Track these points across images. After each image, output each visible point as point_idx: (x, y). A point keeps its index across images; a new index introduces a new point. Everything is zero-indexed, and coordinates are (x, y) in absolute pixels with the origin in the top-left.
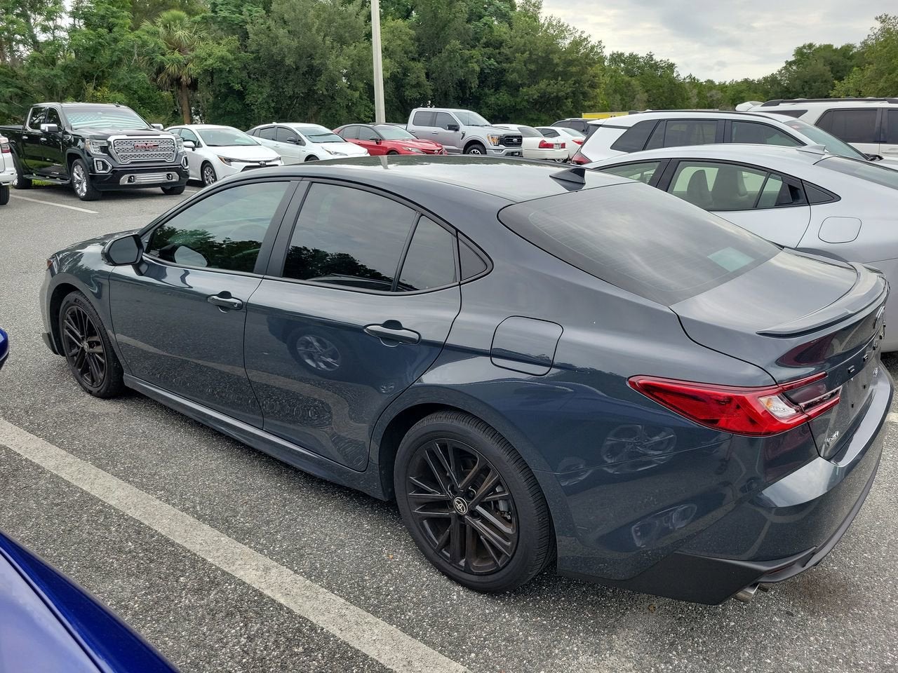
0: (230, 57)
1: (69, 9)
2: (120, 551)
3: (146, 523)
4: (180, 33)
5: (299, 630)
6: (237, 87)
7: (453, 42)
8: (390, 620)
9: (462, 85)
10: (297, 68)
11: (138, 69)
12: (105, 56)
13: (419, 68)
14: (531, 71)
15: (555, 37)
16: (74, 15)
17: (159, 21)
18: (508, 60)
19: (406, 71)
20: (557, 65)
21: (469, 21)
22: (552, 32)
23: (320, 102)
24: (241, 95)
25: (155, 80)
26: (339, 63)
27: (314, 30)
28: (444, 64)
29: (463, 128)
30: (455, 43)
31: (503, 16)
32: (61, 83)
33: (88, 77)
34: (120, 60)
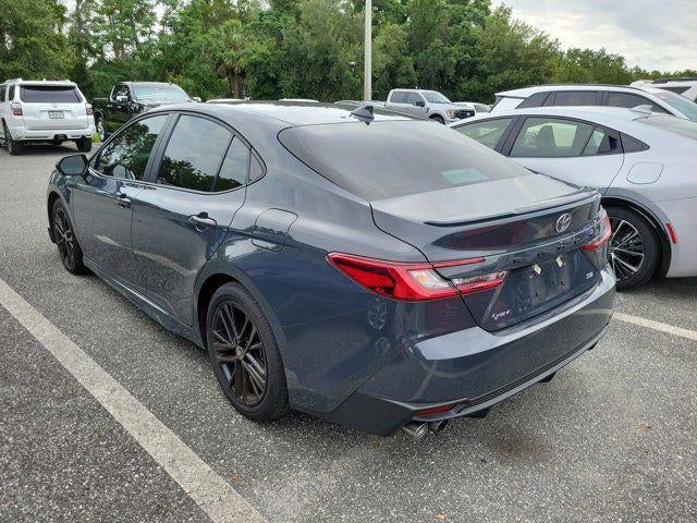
0: (269, 53)
1: (160, 19)
2: (26, 369)
3: (53, 353)
4: (236, 37)
5: (111, 431)
6: (272, 75)
7: (436, 40)
8: (177, 432)
9: (442, 74)
10: (316, 61)
11: (204, 62)
12: (183, 53)
13: (409, 60)
14: (498, 63)
15: (520, 36)
16: (163, 23)
17: (222, 28)
18: (480, 54)
19: (399, 63)
20: (520, 58)
21: (451, 24)
22: (517, 32)
23: (331, 86)
24: (275, 81)
25: (216, 70)
26: (346, 57)
27: (330, 33)
28: (429, 57)
29: (428, 104)
30: (438, 42)
31: (480, 21)
32: (152, 72)
33: (170, 68)
34: (192, 55)
